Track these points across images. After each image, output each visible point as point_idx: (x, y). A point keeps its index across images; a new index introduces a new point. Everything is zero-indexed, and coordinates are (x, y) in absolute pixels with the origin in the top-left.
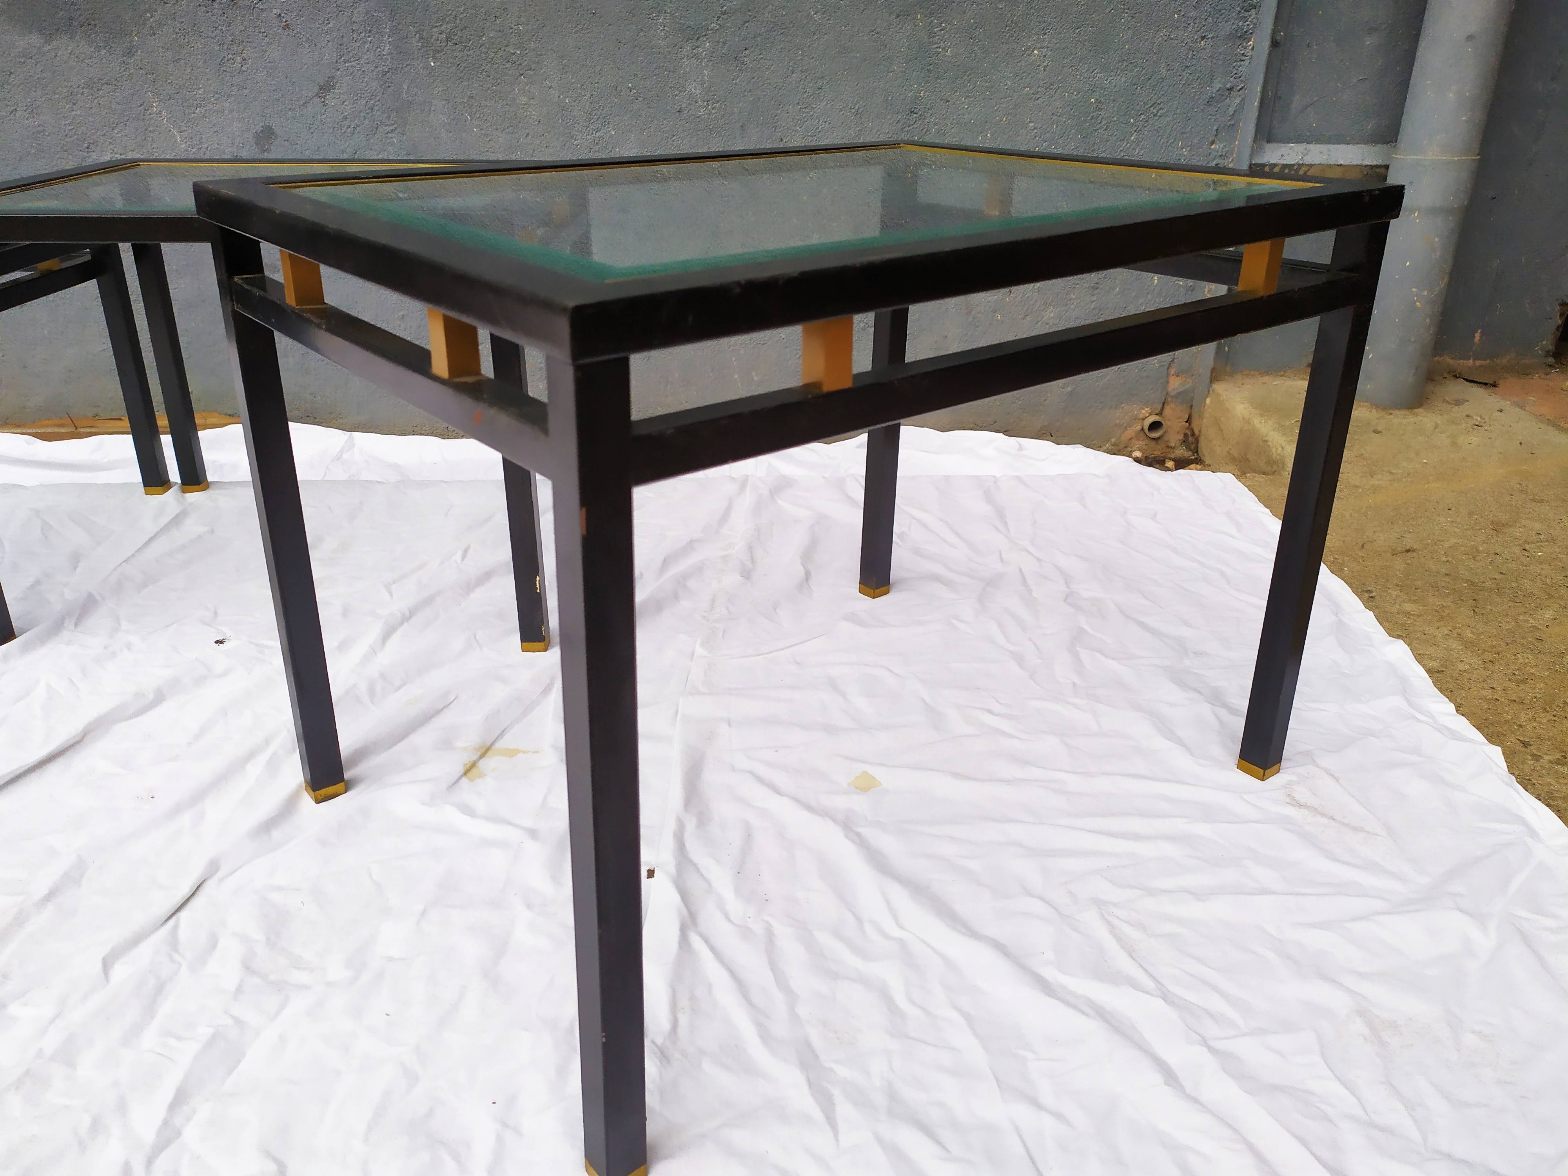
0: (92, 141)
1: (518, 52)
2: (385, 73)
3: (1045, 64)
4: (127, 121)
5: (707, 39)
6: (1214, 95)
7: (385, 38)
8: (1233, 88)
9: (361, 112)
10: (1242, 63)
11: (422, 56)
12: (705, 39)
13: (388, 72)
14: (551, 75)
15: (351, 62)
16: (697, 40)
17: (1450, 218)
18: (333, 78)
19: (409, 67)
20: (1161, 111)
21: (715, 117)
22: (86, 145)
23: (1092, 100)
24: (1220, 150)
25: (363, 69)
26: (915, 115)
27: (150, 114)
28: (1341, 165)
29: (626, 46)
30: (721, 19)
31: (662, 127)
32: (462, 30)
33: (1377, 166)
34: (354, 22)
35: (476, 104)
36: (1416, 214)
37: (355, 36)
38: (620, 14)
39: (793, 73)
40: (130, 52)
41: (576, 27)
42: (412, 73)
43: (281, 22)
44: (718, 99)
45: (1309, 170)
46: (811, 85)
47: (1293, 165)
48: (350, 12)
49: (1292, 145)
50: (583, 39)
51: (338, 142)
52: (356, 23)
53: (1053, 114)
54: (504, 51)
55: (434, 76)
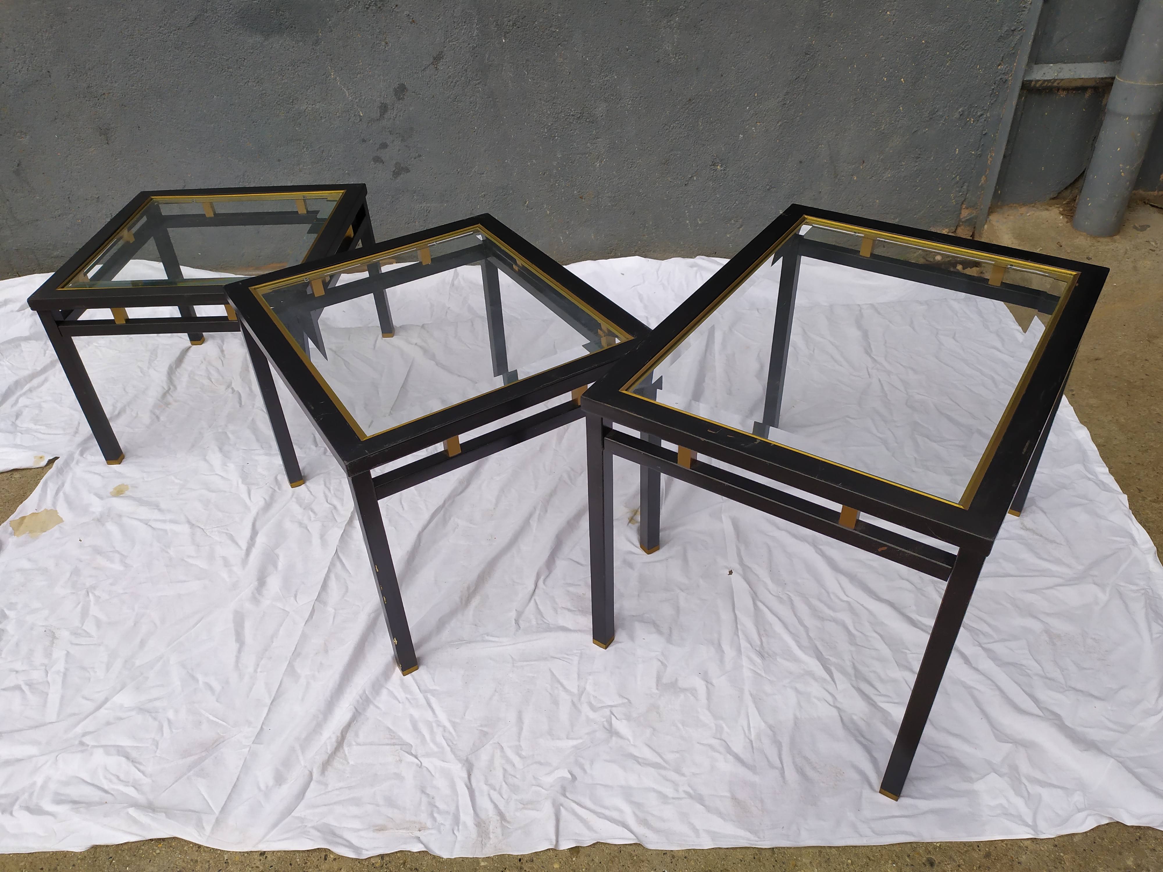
0: (295, 98)
1: (558, 30)
2: (474, 48)
3: (894, 20)
4: (315, 84)
5: (677, 15)
6: (1002, 35)
7: (474, 26)
8: (1016, 29)
9: (459, 73)
10: (1023, 12)
11: (497, 36)
12: (675, 16)
13: (476, 47)
14: (577, 44)
15: (453, 42)
16: (671, 16)
17: (1149, 121)
18: (442, 52)
19: (489, 43)
20: (967, 47)
21: (681, 64)
22: (291, 101)
23: (923, 41)
24: (1004, 69)
25: (461, 46)
26: (808, 56)
27: (330, 80)
28: (1082, 78)
29: (625, 23)
30: (686, 3)
31: (647, 72)
32: (522, 19)
33: (1106, 78)
34: (455, 17)
35: (530, 64)
36: (1127, 119)
37: (455, 25)
38: (622, 3)
39: (731, 33)
40: (317, 42)
41: (594, 13)
42: (491, 47)
43: (410, 19)
44: (682, 52)
45: (1061, 82)
46: (742, 40)
47: (1050, 80)
48: (452, 10)
49: (1052, 65)
50: (598, 19)
51: (446, 92)
52: (456, 17)
53: (897, 51)
54: (549, 30)
55: (505, 48)
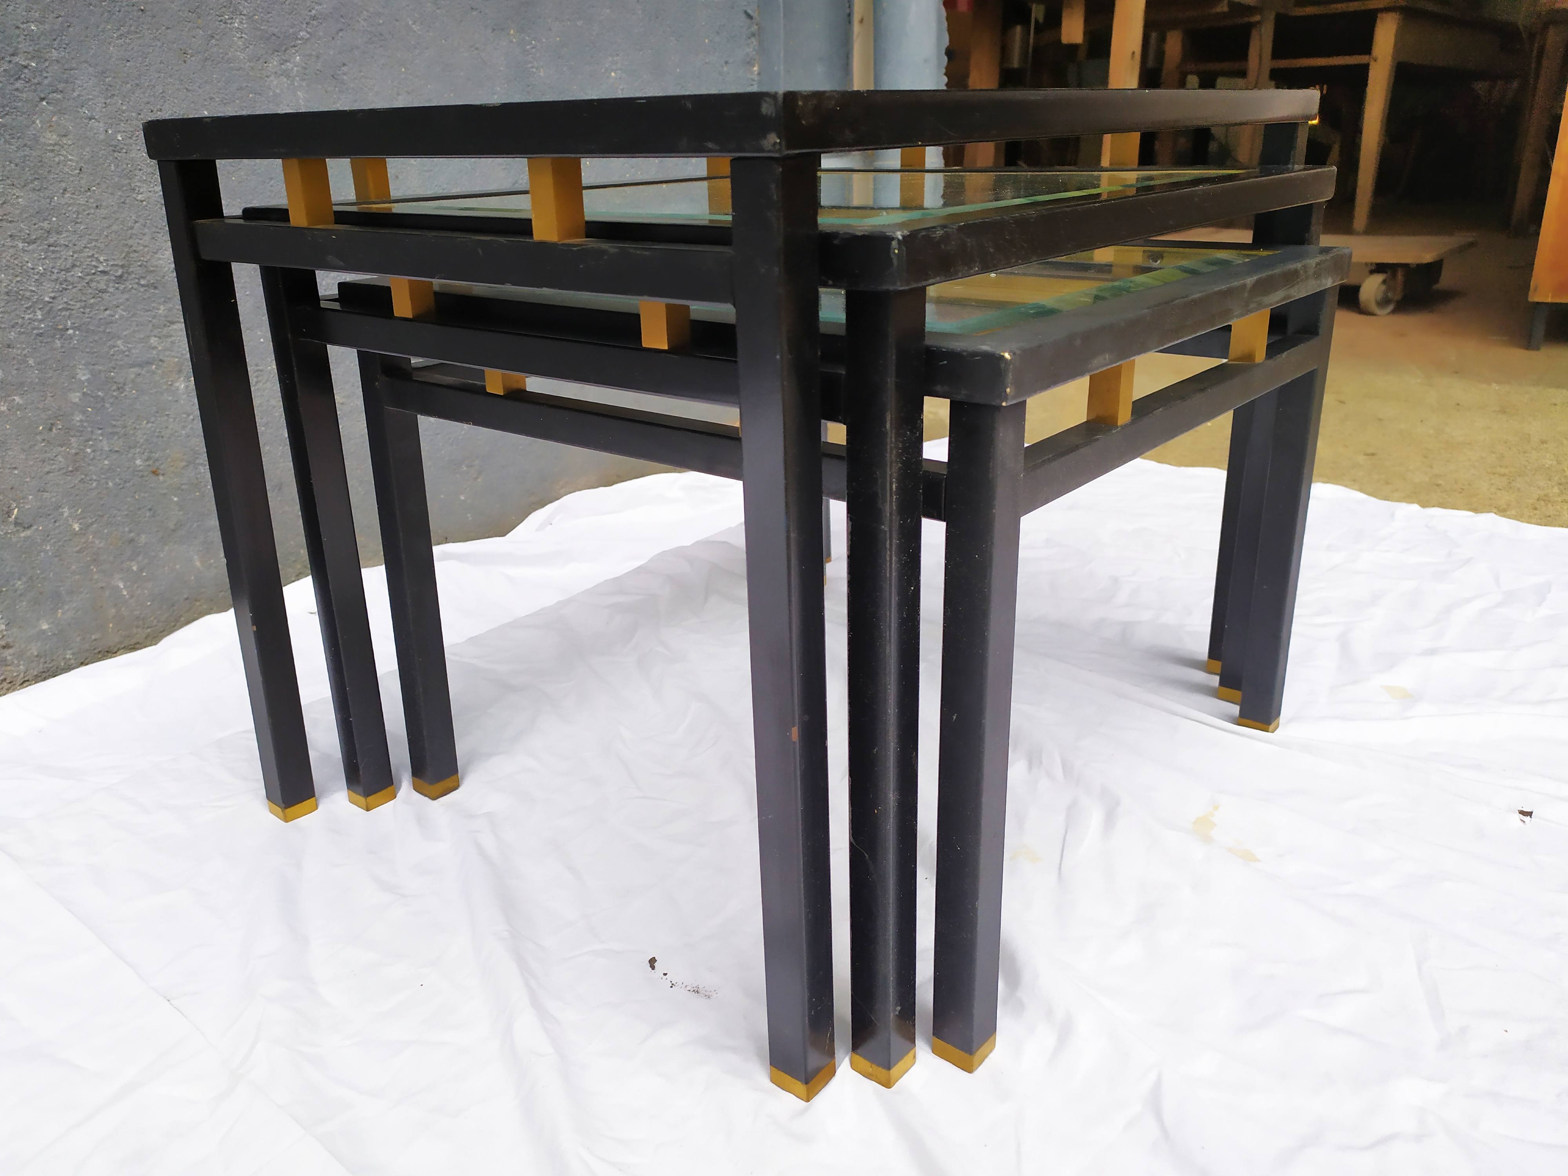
5: (297, 51)
12: (294, 51)
14: (89, 99)
16: (285, 51)
29: (193, 59)
30: (310, 26)
38: (180, 13)
41: (118, 30)
50: (131, 46)
